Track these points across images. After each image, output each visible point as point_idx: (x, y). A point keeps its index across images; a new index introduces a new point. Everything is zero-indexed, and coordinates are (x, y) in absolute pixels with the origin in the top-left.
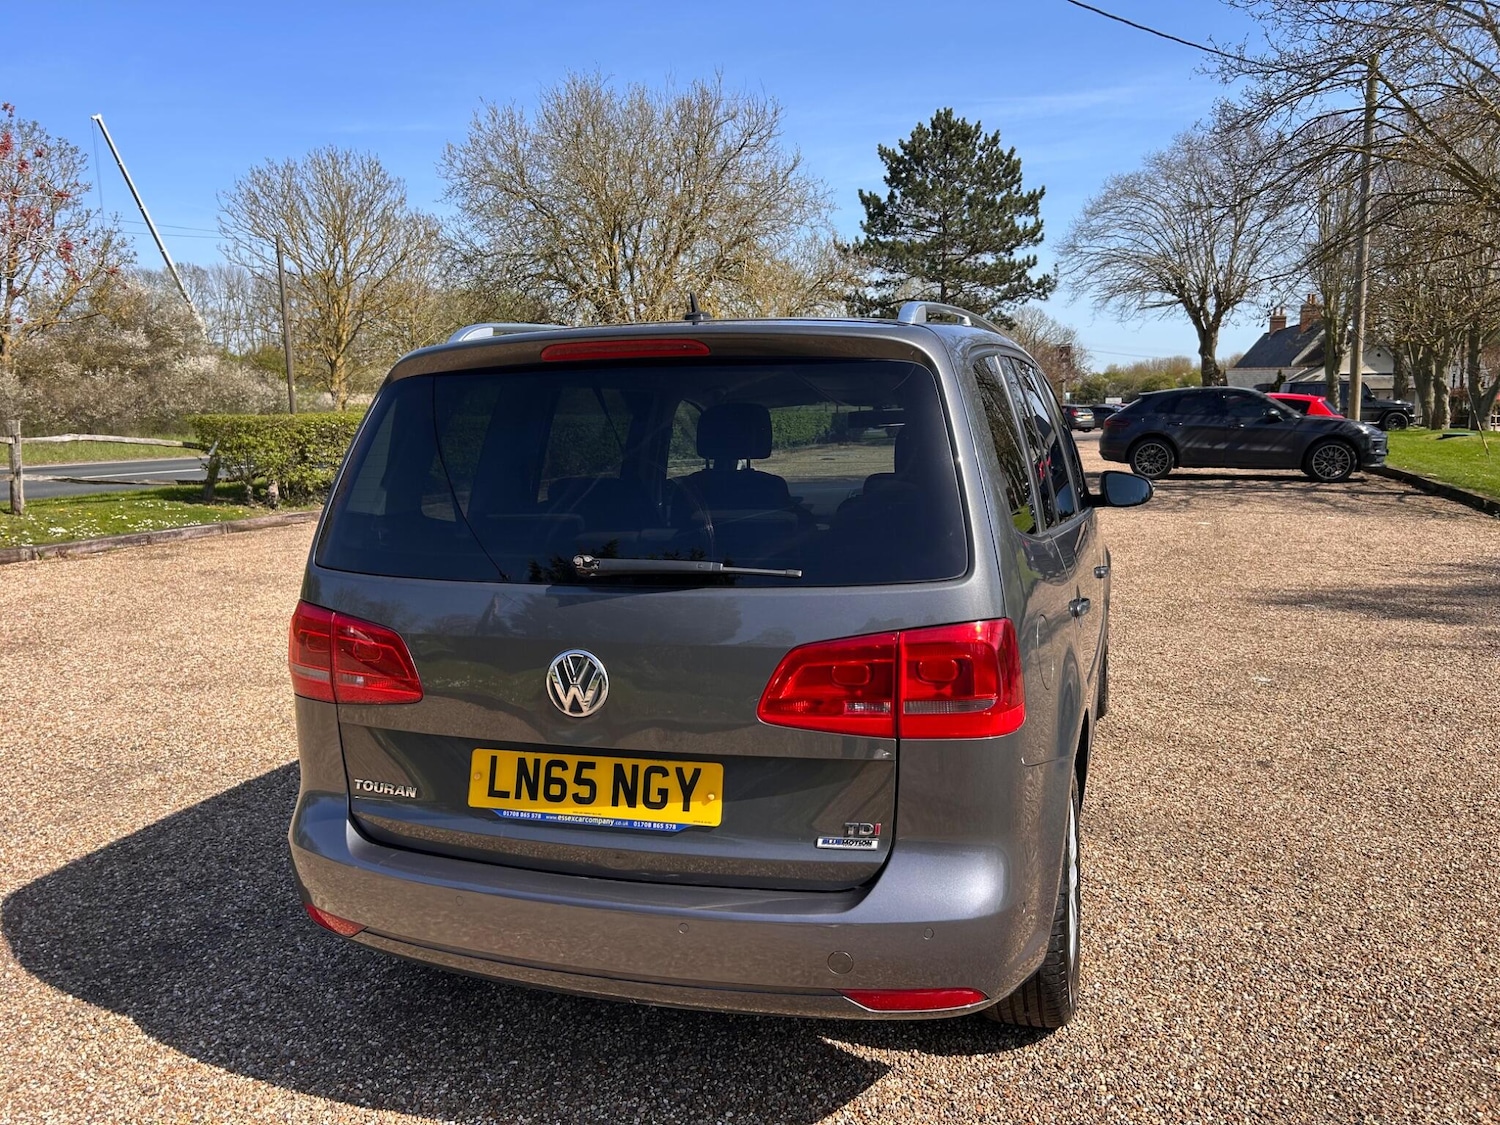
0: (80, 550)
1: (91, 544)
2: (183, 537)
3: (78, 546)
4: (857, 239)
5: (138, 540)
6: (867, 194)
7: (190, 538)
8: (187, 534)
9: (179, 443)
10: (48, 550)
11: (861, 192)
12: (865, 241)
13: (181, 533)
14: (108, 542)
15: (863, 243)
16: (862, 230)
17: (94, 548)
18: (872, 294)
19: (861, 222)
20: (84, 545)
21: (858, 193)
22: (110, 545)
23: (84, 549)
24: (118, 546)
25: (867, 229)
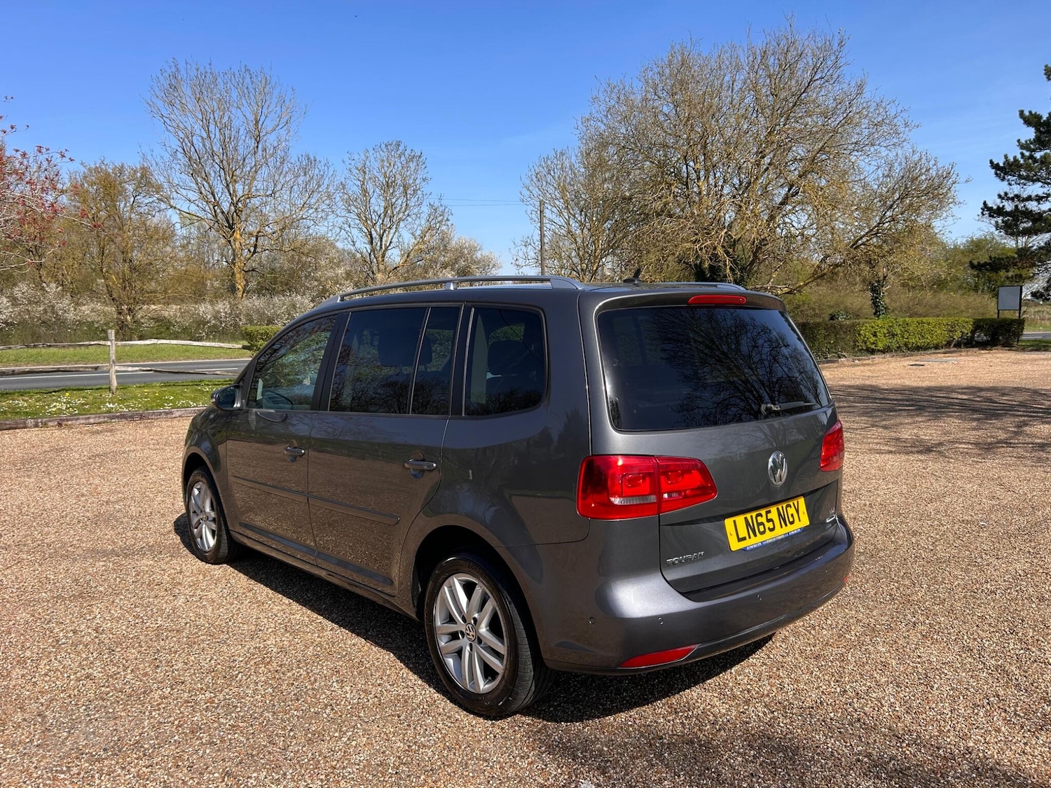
0: (78, 422)
1: (89, 418)
2: (174, 416)
3: (78, 419)
4: (1006, 157)
5: (132, 417)
6: (1027, 113)
7: (180, 416)
8: (177, 414)
9: (240, 346)
10: (50, 421)
11: (1022, 113)
12: (1015, 158)
13: (172, 413)
14: (104, 417)
15: (1012, 160)
16: (1018, 148)
17: (92, 421)
18: (1032, 206)
19: (1019, 141)
20: (82, 419)
21: (1018, 113)
22: (106, 419)
23: (83, 421)
24: (113, 421)
25: (1022, 146)
